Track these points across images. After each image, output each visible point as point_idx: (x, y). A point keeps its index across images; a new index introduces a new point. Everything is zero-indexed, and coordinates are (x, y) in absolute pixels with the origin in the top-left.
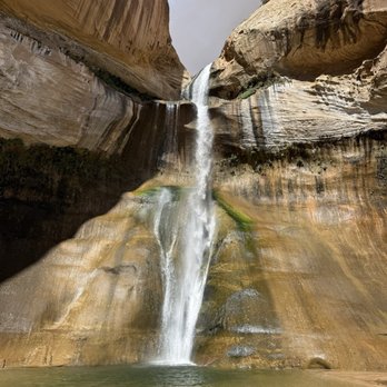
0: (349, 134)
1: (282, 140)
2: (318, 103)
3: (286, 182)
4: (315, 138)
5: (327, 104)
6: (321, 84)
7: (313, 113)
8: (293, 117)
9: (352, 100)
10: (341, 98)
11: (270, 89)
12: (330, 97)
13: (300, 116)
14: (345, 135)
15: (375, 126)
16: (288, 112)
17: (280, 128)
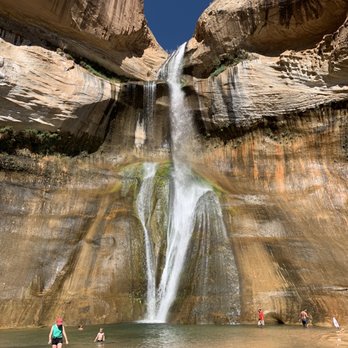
0: (313, 106)
1: (251, 114)
2: (283, 77)
3: (257, 154)
4: (281, 111)
5: (292, 78)
6: (285, 59)
7: (279, 87)
8: (261, 92)
9: (314, 74)
10: (304, 72)
11: (239, 66)
12: (294, 72)
13: (267, 90)
14: (309, 107)
15: (337, 98)
16: (257, 87)
17: (248, 103)
